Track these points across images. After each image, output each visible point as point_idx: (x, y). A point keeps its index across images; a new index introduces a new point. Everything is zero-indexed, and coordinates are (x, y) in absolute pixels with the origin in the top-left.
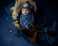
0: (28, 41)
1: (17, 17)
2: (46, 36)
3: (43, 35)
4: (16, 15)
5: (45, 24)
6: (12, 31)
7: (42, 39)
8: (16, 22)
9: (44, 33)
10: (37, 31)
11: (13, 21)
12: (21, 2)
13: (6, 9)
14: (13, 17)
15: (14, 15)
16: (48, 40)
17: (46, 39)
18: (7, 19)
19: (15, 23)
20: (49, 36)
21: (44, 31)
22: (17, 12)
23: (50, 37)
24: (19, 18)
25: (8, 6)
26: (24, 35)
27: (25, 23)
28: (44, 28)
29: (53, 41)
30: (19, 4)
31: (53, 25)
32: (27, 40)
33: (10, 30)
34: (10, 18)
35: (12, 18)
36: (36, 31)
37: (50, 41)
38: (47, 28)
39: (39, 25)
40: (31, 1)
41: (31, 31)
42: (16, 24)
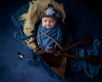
0: (52, 74)
1: (32, 32)
2: (83, 65)
3: (77, 62)
4: (30, 29)
6: (23, 56)
7: (75, 69)
8: (31, 40)
9: (79, 59)
11: (26, 39)
12: (38, 6)
13: (13, 18)
14: (25, 31)
15: (27, 29)
16: (86, 71)
17: (82, 69)
18: (15, 36)
19: (28, 43)
20: (87, 64)
21: (79, 55)
22: (32, 23)
23: (89, 65)
24: (35, 32)
26: (45, 63)
27: (45, 42)
29: (94, 73)
30: (35, 9)
31: (94, 45)
33: (20, 54)
34: (20, 34)
35: (23, 33)
36: (64, 55)
37: (90, 73)
38: (83, 50)
39: (70, 45)
40: (56, 3)
41: (56, 55)
42: (30, 43)
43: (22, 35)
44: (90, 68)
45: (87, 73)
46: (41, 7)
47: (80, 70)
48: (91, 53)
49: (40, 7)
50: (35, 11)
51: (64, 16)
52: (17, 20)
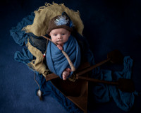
0: (68, 107)
2: (111, 93)
5: (105, 61)
10: (90, 79)
11: (31, 60)
12: (46, 15)
13: (12, 33)
17: (111, 99)
18: (16, 57)
20: (117, 91)
21: (106, 79)
23: (121, 92)
25: (17, 27)
26: (58, 91)
28: (104, 74)
30: (43, 18)
31: (125, 64)
32: (65, 104)
34: (23, 53)
36: (85, 78)
37: (122, 104)
38: (110, 72)
43: (25, 55)
44: (122, 96)
45: (118, 104)
46: (51, 16)
47: (108, 99)
48: (122, 76)
49: (49, 16)
50: (42, 21)
52: (18, 36)
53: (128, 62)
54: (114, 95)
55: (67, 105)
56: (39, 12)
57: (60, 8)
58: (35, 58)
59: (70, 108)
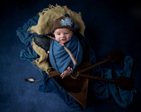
0: (69, 102)
3: (103, 85)
9: (105, 82)
10: (90, 77)
11: (35, 59)
12: (50, 16)
13: (18, 33)
17: (111, 96)
18: (21, 55)
19: (38, 63)
20: (117, 89)
21: (106, 77)
23: (120, 90)
28: (104, 72)
29: (127, 101)
30: (47, 20)
32: (66, 100)
37: (121, 100)
38: (111, 70)
43: (30, 53)
44: (121, 93)
45: (117, 101)
47: (108, 96)
48: (122, 74)
49: (52, 17)
50: (46, 22)
51: (83, 27)
52: (24, 36)
53: (129, 61)
54: (113, 92)
55: (68, 100)
56: (43, 14)
57: (63, 10)
58: (39, 57)
59: (71, 103)
